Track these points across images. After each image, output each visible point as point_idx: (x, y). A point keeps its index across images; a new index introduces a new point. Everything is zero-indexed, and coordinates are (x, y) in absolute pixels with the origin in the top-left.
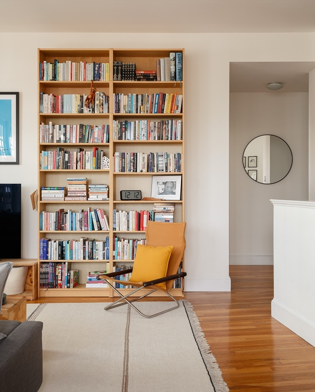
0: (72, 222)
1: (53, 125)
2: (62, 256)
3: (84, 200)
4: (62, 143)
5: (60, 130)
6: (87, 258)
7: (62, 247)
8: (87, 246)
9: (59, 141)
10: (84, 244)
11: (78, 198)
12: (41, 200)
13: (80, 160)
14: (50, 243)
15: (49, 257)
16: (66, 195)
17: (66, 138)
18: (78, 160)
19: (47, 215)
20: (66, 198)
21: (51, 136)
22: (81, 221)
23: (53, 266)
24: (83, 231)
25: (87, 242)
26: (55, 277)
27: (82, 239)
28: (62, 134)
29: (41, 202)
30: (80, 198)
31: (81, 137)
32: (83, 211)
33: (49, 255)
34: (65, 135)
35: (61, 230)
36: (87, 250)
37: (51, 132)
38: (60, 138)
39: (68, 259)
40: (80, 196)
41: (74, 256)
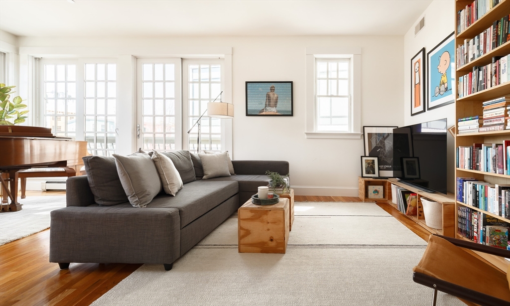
0: (487, 160)
1: (468, 42)
2: (476, 203)
3: (499, 130)
4: (477, 59)
5: (474, 44)
6: (503, 215)
7: (476, 191)
8: (503, 197)
9: (472, 59)
10: (500, 193)
11: (493, 128)
12: (457, 133)
13: (495, 72)
14: (465, 182)
15: (465, 201)
16: (481, 125)
17: (479, 52)
18: (493, 74)
19: (462, 150)
20: (482, 129)
21: (465, 56)
22: (494, 160)
23: (468, 212)
24: (497, 175)
25: (503, 191)
26: (471, 226)
27: (497, 186)
28: (476, 48)
29: (458, 135)
30: (496, 127)
31: (495, 41)
32: (497, 146)
33: (464, 197)
34: (478, 47)
35: (475, 169)
36: (503, 203)
37: (465, 52)
38: (474, 55)
39: (481, 210)
40: (496, 125)
41: (489, 207)
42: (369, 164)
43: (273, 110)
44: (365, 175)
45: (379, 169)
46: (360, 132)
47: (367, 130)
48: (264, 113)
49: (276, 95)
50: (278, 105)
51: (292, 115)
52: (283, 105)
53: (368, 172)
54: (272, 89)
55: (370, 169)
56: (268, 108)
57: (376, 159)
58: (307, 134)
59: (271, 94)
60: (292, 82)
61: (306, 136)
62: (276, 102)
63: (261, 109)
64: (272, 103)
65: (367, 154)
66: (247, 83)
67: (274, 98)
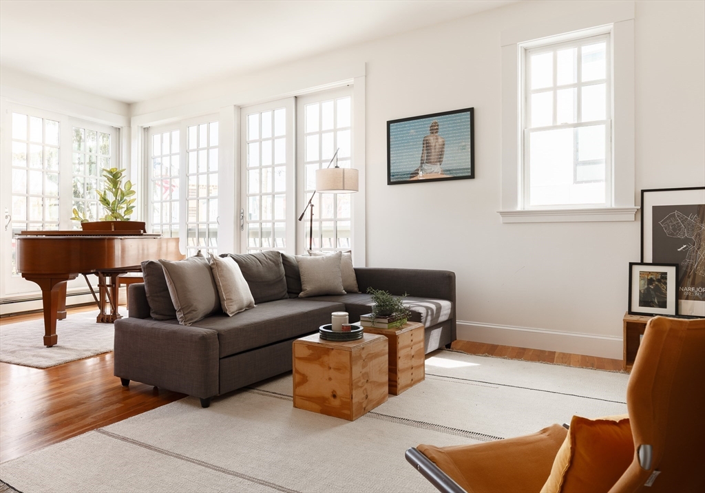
42: (650, 281)
43: (435, 170)
44: (636, 308)
45: (679, 296)
46: (633, 205)
47: (652, 200)
49: (440, 140)
50: (444, 159)
51: (472, 176)
52: (456, 158)
53: (643, 303)
54: (434, 129)
55: (653, 294)
56: (426, 167)
57: (671, 272)
58: (503, 214)
59: (432, 139)
60: (472, 110)
61: (501, 219)
62: (441, 154)
63: (413, 170)
64: (434, 157)
65: (649, 258)
66: (389, 123)
67: (438, 147)
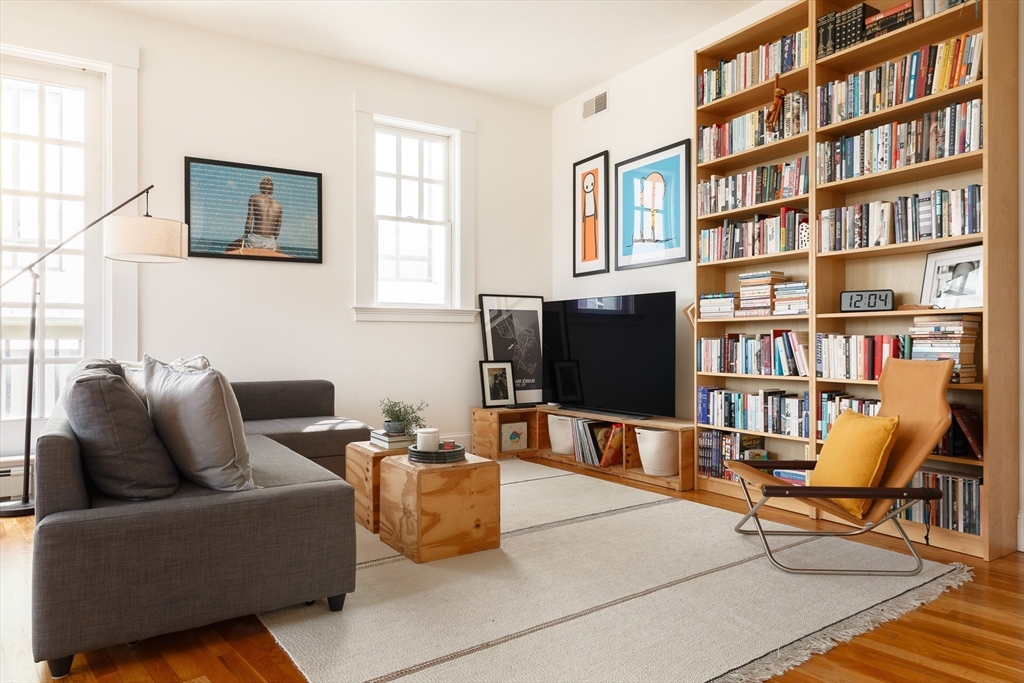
0: (746, 358)
1: (717, 181)
2: (730, 420)
3: (764, 315)
4: (731, 211)
5: (727, 186)
6: (770, 429)
7: (731, 404)
8: (770, 406)
9: (725, 208)
10: (766, 401)
11: (755, 312)
12: (699, 317)
13: (759, 236)
14: (711, 393)
15: (711, 421)
16: (737, 307)
17: (736, 201)
18: (756, 237)
19: (707, 344)
20: (738, 313)
21: (713, 200)
22: (759, 356)
23: (716, 437)
24: (763, 376)
25: (770, 398)
26: (721, 457)
27: (761, 392)
28: (730, 193)
29: (699, 320)
30: (760, 310)
31: (759, 192)
32: (762, 337)
33: (711, 416)
34: (734, 194)
35: (729, 371)
36: (770, 414)
37: (713, 194)
38: (727, 202)
39: (738, 429)
40: (759, 308)
41: (749, 423)
42: (496, 377)
43: (269, 245)
44: (489, 402)
45: (515, 389)
46: (473, 307)
47: (490, 304)
48: (241, 251)
49: (276, 206)
50: (281, 232)
51: (319, 261)
52: (296, 232)
54: (266, 188)
55: (499, 390)
56: (253, 238)
57: (508, 367)
58: (358, 310)
59: (263, 201)
60: (319, 176)
61: (355, 317)
62: (277, 222)
63: (232, 239)
64: (266, 225)
65: (491, 357)
66: (188, 161)
67: (272, 213)
